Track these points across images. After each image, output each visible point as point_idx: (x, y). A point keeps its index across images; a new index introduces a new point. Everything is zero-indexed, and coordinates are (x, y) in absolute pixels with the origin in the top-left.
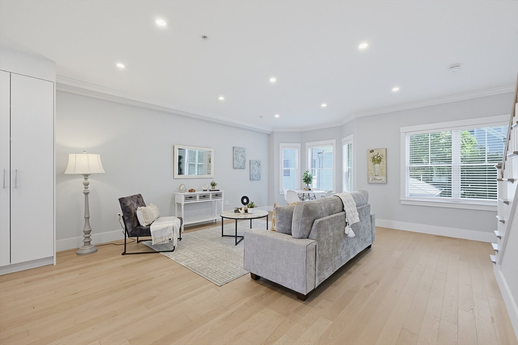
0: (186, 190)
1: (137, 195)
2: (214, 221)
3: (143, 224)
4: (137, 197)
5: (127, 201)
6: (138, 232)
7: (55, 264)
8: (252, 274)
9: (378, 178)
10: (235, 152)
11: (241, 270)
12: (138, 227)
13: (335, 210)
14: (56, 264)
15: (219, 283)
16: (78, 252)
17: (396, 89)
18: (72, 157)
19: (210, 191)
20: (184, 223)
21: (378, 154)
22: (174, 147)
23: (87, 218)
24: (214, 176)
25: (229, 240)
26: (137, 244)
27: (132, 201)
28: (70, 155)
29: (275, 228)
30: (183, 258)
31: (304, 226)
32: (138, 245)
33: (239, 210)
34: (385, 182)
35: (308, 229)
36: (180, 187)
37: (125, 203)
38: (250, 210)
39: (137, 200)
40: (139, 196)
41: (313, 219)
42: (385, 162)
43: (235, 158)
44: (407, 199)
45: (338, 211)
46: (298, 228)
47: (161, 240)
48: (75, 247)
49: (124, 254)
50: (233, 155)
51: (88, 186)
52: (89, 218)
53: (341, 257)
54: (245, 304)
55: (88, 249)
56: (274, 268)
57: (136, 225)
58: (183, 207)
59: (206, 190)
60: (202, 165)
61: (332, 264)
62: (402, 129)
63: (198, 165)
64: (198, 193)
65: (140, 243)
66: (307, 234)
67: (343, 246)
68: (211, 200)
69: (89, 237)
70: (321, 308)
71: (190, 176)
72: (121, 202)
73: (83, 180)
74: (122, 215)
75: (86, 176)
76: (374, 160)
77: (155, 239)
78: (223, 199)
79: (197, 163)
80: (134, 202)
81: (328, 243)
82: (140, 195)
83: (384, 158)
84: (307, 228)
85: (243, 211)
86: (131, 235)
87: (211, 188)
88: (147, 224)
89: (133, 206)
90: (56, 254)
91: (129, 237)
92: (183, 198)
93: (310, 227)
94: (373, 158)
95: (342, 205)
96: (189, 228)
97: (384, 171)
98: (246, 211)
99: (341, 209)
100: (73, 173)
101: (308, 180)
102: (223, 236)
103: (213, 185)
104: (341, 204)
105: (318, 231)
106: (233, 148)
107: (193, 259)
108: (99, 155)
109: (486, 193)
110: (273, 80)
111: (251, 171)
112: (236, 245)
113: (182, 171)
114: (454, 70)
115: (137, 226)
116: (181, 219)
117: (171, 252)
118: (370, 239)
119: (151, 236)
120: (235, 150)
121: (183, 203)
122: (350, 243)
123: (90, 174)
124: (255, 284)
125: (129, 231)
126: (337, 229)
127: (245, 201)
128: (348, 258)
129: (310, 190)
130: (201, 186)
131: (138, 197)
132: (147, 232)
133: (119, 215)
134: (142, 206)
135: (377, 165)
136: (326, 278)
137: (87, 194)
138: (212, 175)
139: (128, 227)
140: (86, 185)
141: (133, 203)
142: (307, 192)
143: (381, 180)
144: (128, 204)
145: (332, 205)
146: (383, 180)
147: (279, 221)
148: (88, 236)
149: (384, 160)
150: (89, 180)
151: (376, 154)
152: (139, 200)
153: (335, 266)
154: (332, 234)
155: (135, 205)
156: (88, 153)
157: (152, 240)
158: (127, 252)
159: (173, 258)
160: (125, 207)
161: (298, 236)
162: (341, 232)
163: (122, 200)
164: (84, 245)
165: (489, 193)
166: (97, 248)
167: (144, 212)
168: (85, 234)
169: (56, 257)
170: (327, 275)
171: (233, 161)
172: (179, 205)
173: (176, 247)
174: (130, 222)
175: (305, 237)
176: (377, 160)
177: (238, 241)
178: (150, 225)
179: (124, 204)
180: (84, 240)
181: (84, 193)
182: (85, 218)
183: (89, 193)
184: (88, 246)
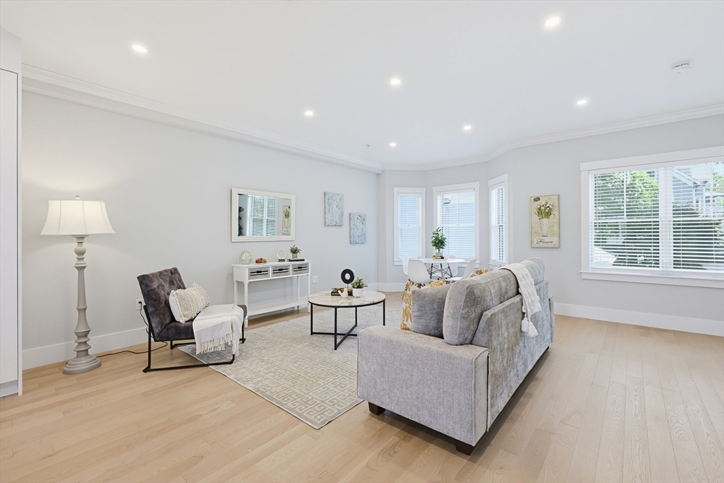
0: (251, 260)
1: (170, 270)
2: (296, 308)
3: (181, 318)
4: (169, 274)
5: (152, 281)
6: (171, 333)
7: (20, 394)
8: (370, 404)
9: (546, 239)
10: (326, 200)
11: (350, 395)
12: (172, 324)
13: (506, 292)
14: (23, 393)
15: (315, 423)
16: (65, 368)
17: (582, 102)
18: (54, 206)
19: (290, 261)
20: (249, 314)
21: (547, 203)
22: (231, 191)
23: (82, 311)
24: (294, 239)
25: (323, 340)
26: (170, 351)
27: (161, 280)
28: (50, 202)
29: (409, 324)
30: (249, 376)
31: (466, 323)
32: (171, 354)
33: (339, 292)
34: (557, 246)
35: (473, 327)
36: (241, 255)
37: (149, 284)
38: (356, 292)
39: (171, 278)
40: (174, 272)
41: (480, 311)
42: (557, 216)
43: (327, 210)
44: (590, 272)
45: (511, 295)
46: (456, 328)
47: (211, 345)
48: (62, 360)
49: (147, 370)
50: (325, 205)
51: (84, 255)
52: (85, 309)
53: (518, 371)
54: (367, 466)
55: (83, 364)
56: (414, 397)
57: (168, 321)
58: (246, 287)
59: (284, 260)
60: (274, 221)
61: (507, 385)
62: (584, 166)
63: (268, 221)
64: (271, 264)
65: (175, 350)
66: (470, 337)
67: (520, 352)
68: (291, 276)
69: (85, 342)
70: (502, 468)
71: (257, 238)
72: (141, 283)
73: (74, 245)
74: (144, 304)
75: (80, 239)
76: (540, 211)
77: (201, 345)
78: (309, 274)
79: (265, 217)
80: (165, 281)
81: (502, 351)
82: (176, 270)
83: (556, 209)
84: (471, 327)
85: (345, 294)
86: (160, 338)
87: (291, 256)
88: (187, 319)
89: (163, 289)
90: (23, 374)
91: (155, 341)
92: (247, 273)
93: (475, 325)
94: (540, 209)
95: (516, 285)
96: (255, 321)
97: (556, 229)
98: (350, 294)
99: (514, 291)
100: (55, 234)
101: (439, 243)
102: (312, 333)
103: (294, 251)
104: (515, 283)
105: (490, 331)
106: (325, 193)
107: (267, 376)
108: (103, 203)
109: (680, 261)
110: (395, 82)
111: (352, 230)
112: (336, 349)
113: (243, 231)
114: (680, 70)
115: (170, 323)
116: (244, 308)
117: (228, 365)
118: (548, 336)
119: (194, 338)
120: (327, 197)
121: (246, 281)
122: (527, 346)
123: (88, 236)
124: (378, 424)
125: (157, 331)
126: (513, 325)
127: (348, 276)
128: (525, 371)
129: (442, 258)
130: (275, 253)
131: (172, 274)
132: (186, 332)
133: (140, 303)
134: (179, 288)
135: (545, 220)
136: (500, 410)
137: (81, 269)
138: (291, 237)
139: (153, 325)
140: (81, 253)
141: (164, 284)
142: (437, 262)
143: (552, 242)
144: (155, 285)
145: (503, 284)
146: (554, 243)
147: (418, 313)
148: (83, 340)
149: (555, 212)
150: (85, 245)
151: (544, 203)
152: (173, 278)
153: (511, 387)
154: (506, 335)
155: (167, 286)
156: (83, 199)
157: (195, 343)
158: (152, 367)
159: (232, 377)
160: (148, 291)
161: (456, 341)
162: (517, 329)
163: (144, 281)
164: (77, 357)
165: (683, 261)
166: (100, 360)
167: (181, 299)
168: (79, 337)
169: (23, 380)
170: (501, 404)
171: (325, 213)
172: (240, 284)
173: (236, 356)
174: (158, 315)
175: (468, 341)
176: (545, 212)
177: (338, 341)
178: (192, 320)
179: (147, 286)
180: (77, 348)
181: (76, 268)
182: (77, 311)
183: (85, 267)
184: (83, 358)
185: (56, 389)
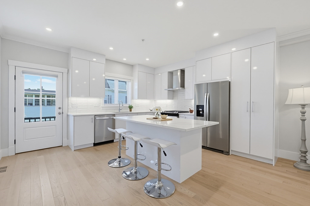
7: (274, 165)
14: (275, 165)
16: (294, 164)
18: (291, 91)
23: (304, 141)
28: (289, 90)
51: (305, 114)
55: (304, 166)
69: (305, 157)
73: (300, 109)
75: (303, 106)
100: (290, 103)
123: (307, 104)
137: (303, 120)
140: (303, 113)
148: (304, 155)
150: (306, 109)
164: (300, 162)
168: (302, 153)
180: (300, 157)
181: (301, 120)
182: (301, 140)
183: (305, 120)
184: (303, 163)
185: (286, 170)
